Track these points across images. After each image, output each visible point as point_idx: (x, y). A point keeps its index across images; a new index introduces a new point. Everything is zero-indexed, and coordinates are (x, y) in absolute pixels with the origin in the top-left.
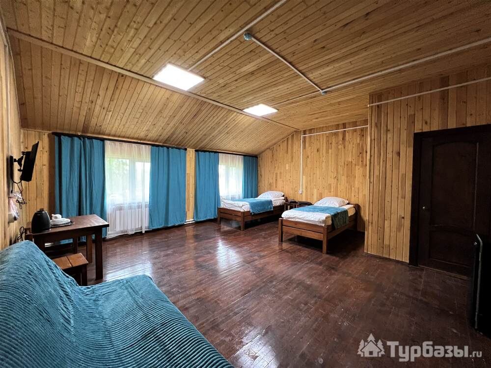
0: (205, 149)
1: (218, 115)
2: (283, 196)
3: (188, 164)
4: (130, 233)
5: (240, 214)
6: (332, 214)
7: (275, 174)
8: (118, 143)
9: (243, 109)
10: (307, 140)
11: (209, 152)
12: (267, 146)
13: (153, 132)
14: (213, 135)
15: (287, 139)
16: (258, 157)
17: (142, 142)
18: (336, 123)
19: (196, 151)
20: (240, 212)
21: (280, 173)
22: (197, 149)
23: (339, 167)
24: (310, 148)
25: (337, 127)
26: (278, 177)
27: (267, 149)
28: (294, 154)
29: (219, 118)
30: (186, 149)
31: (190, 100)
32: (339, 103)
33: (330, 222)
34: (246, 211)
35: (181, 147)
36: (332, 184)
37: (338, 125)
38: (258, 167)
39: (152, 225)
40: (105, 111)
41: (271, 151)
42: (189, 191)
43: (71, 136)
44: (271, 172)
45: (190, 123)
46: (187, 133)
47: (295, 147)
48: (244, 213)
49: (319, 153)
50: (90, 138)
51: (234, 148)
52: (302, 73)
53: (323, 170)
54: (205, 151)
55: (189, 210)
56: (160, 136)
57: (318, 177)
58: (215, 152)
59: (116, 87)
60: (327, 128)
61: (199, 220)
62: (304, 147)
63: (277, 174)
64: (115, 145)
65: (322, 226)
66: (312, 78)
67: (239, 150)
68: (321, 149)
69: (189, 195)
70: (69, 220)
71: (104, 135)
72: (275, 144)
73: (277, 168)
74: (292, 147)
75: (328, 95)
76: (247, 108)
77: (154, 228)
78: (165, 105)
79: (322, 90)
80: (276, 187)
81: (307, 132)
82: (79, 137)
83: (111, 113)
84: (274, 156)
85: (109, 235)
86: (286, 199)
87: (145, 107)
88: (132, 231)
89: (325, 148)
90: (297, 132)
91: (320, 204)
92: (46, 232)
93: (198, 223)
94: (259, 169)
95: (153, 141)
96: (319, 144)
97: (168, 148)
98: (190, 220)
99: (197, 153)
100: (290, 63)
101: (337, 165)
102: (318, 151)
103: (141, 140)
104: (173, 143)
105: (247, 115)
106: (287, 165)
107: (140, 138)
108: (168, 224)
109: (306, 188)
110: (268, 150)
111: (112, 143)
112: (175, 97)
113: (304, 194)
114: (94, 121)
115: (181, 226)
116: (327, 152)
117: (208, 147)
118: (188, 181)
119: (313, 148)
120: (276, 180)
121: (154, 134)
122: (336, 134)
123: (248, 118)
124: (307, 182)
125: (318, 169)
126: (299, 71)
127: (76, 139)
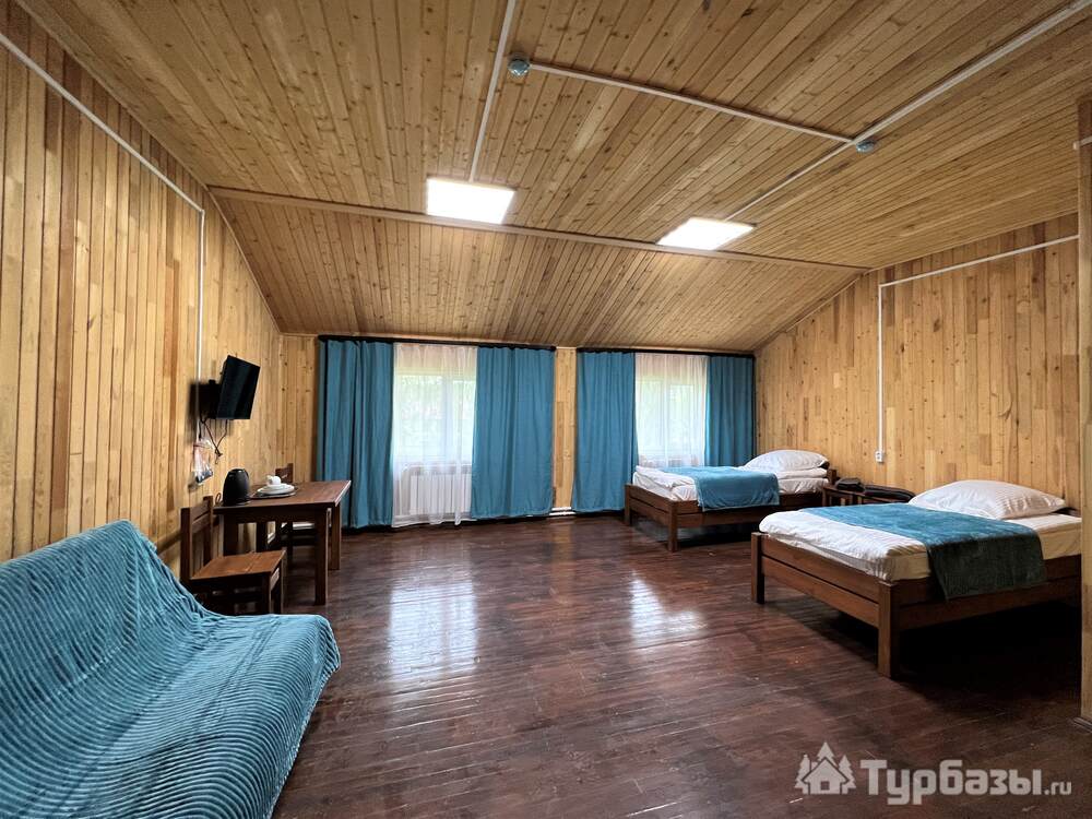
0: (601, 346)
1: (600, 262)
2: (825, 466)
3: (559, 382)
4: (434, 522)
5: (665, 507)
6: (937, 541)
7: (801, 401)
8: (416, 346)
9: (659, 239)
10: (899, 295)
11: (610, 351)
12: (774, 326)
13: (475, 318)
14: (605, 310)
15: (836, 301)
16: (756, 355)
17: (461, 340)
18: (1004, 230)
19: (579, 350)
20: (666, 500)
21: (818, 400)
22: (581, 346)
23: (1023, 378)
24: (907, 321)
25: (1010, 240)
26: (812, 411)
27: (779, 332)
28: (857, 341)
29: (606, 269)
30: (553, 349)
31: (520, 242)
32: (961, 162)
33: (920, 570)
34: (684, 499)
35: (543, 346)
36: (994, 435)
37: (1013, 235)
38: (757, 384)
39: (476, 510)
40: (378, 288)
41: (790, 338)
42: (561, 443)
43: (341, 339)
44: (791, 397)
45: (541, 290)
46: (543, 313)
47: (861, 322)
48: (676, 505)
49: (940, 332)
50: (371, 340)
51: (676, 338)
52: (743, 109)
53: (957, 388)
54: (598, 351)
55: (561, 485)
56: (491, 325)
57: (940, 411)
58: (625, 351)
59: (378, 245)
60: (970, 251)
61: (583, 510)
62: (890, 321)
63: (806, 401)
64: (412, 350)
65: (875, 579)
66: (786, 113)
67: (693, 341)
68: (949, 323)
69: (561, 452)
70: (293, 488)
71: (394, 332)
72: (799, 318)
73: (806, 386)
74: (851, 321)
75: (888, 150)
76: (665, 234)
77: (481, 517)
78: (476, 261)
79: (853, 137)
80: (806, 439)
81: (899, 274)
82: (354, 339)
83: (388, 291)
84: (798, 349)
85: (398, 520)
86: (833, 476)
87: (440, 271)
88: (437, 517)
89: (961, 318)
90: (864, 276)
91: (933, 501)
92: (242, 505)
93: (580, 517)
94: (759, 389)
95: (480, 337)
96: (939, 306)
97: (512, 347)
98: (563, 507)
99: (579, 355)
100: (682, 92)
101: (1013, 371)
102: (937, 326)
103: (458, 336)
104: (522, 338)
105: (676, 253)
106: (837, 376)
107: (454, 332)
108: (509, 512)
109: (899, 445)
110: (782, 336)
111: (407, 346)
112: (487, 241)
113: (891, 465)
114: (369, 311)
115: (540, 520)
116: (972, 329)
117: (604, 341)
118: (559, 419)
119: (918, 320)
120: (806, 419)
121: (476, 321)
122: (1006, 268)
123: (683, 259)
124: (900, 427)
125: (938, 385)
126: (728, 105)
127: (349, 344)
